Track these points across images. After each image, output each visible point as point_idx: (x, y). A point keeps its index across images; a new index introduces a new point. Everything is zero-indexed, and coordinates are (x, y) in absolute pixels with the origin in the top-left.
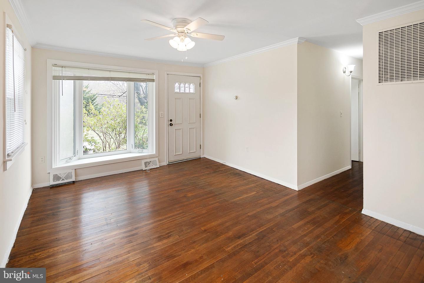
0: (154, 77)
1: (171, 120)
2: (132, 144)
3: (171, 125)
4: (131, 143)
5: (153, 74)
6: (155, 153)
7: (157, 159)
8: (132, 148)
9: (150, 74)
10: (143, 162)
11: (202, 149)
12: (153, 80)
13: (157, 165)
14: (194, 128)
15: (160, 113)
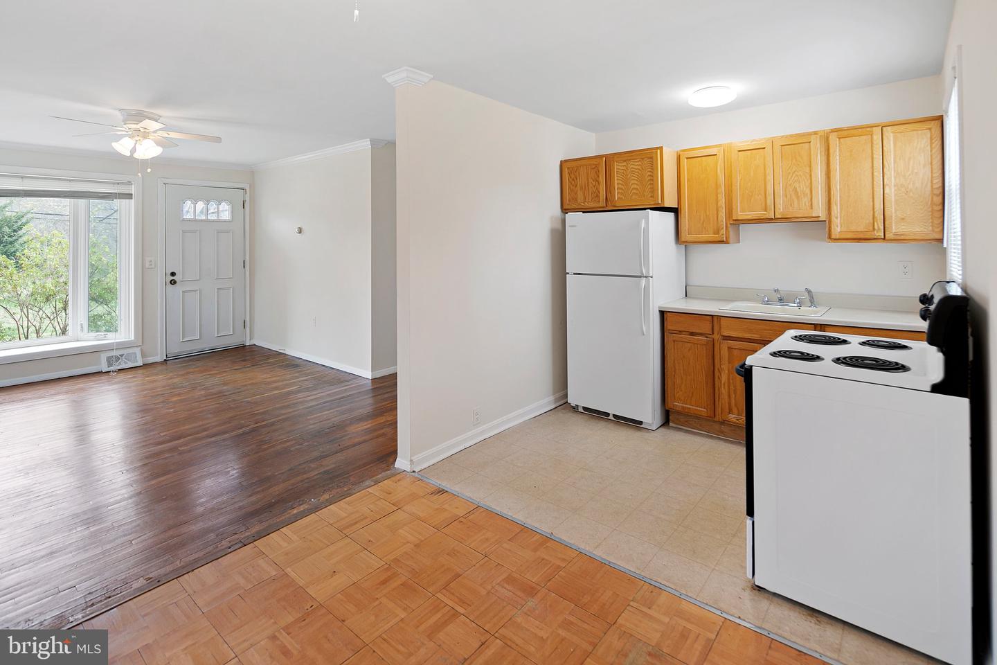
0: (132, 190)
1: (173, 274)
2: (82, 324)
3: (173, 282)
4: (79, 321)
5: (129, 183)
6: (133, 338)
7: (138, 351)
8: (82, 330)
9: (122, 184)
10: (104, 356)
11: (248, 329)
12: (129, 196)
13: (137, 362)
14: (228, 288)
15: (148, 259)
